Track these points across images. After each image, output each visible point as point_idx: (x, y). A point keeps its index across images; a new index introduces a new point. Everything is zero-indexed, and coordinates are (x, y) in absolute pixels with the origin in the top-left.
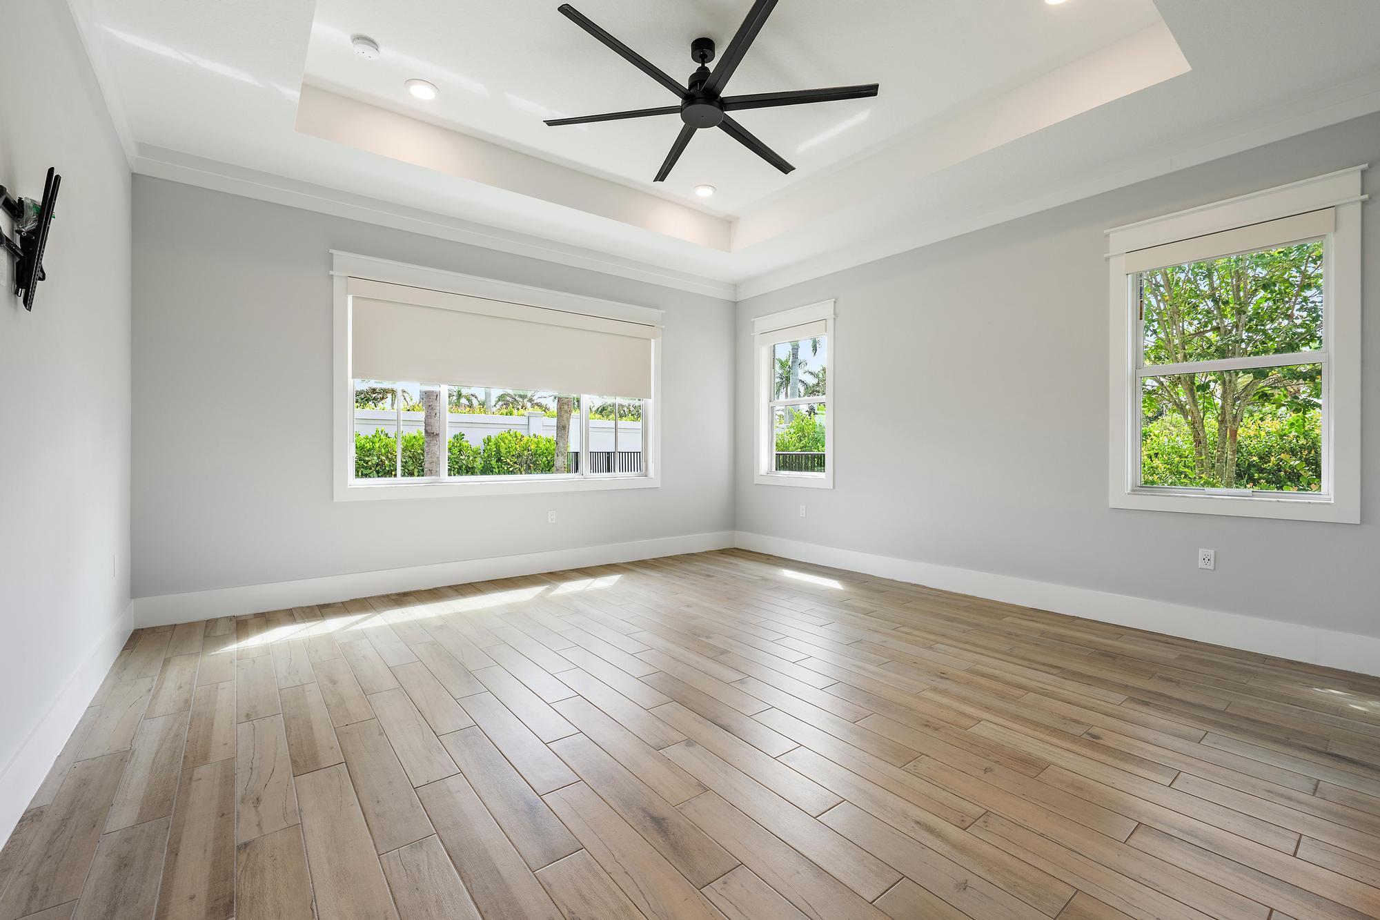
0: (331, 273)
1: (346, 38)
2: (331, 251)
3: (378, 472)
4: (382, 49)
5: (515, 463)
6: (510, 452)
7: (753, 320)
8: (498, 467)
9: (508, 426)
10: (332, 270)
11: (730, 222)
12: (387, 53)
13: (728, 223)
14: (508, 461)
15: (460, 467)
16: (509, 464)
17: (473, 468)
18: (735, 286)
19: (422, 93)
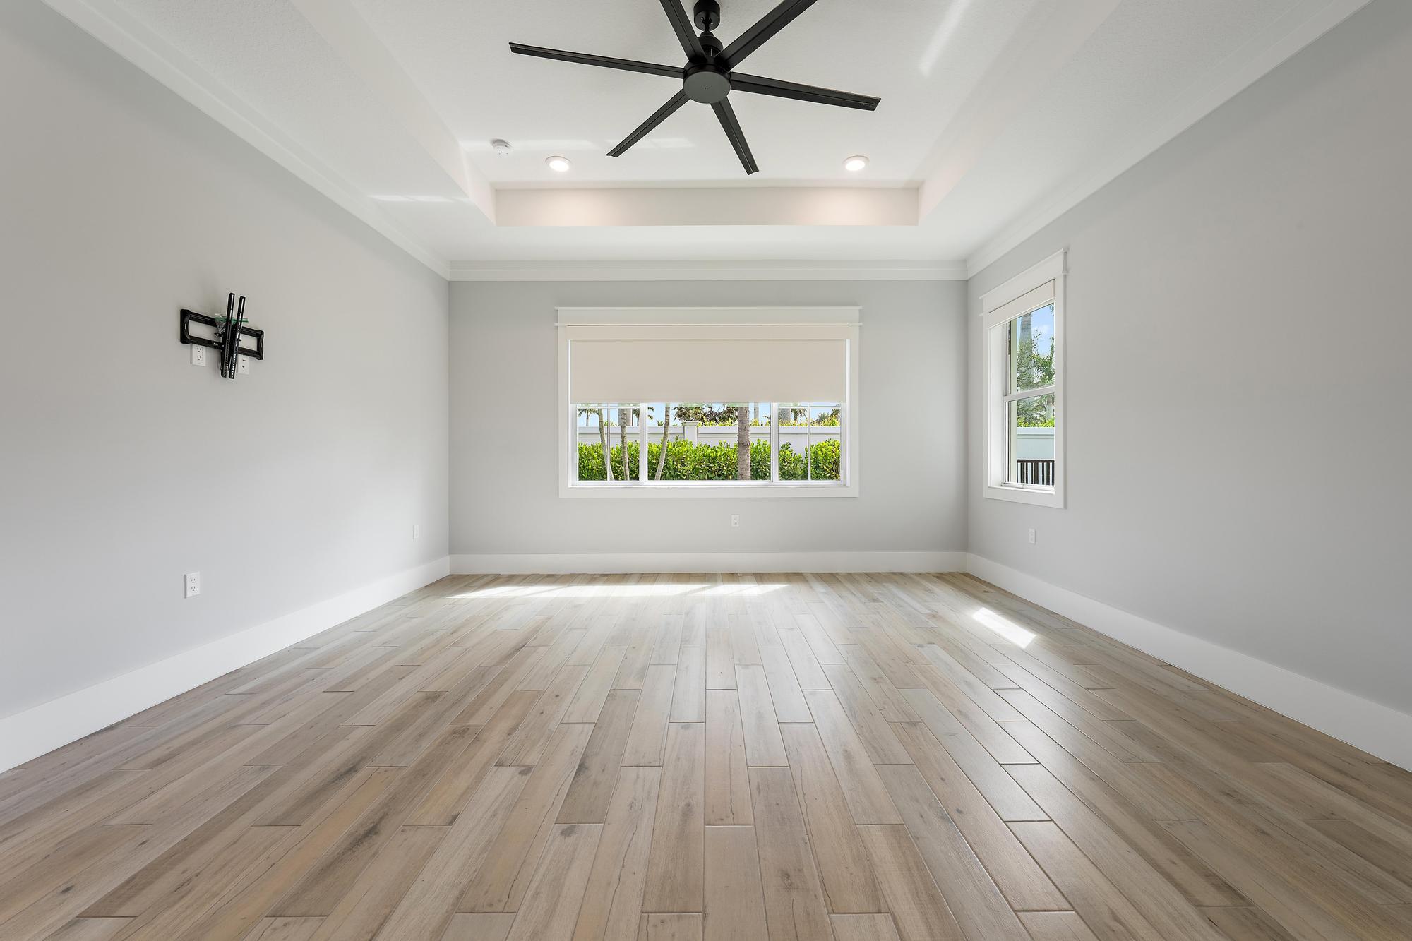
0: (556, 324)
1: (487, 145)
2: (556, 308)
3: (719, 476)
4: (511, 143)
5: (832, 469)
6: (826, 460)
7: (980, 298)
8: (816, 473)
9: (829, 436)
10: (557, 322)
11: (918, 189)
12: (516, 145)
13: (913, 191)
14: (825, 467)
15: (785, 474)
16: (825, 471)
17: (794, 474)
18: (964, 262)
19: (559, 167)
